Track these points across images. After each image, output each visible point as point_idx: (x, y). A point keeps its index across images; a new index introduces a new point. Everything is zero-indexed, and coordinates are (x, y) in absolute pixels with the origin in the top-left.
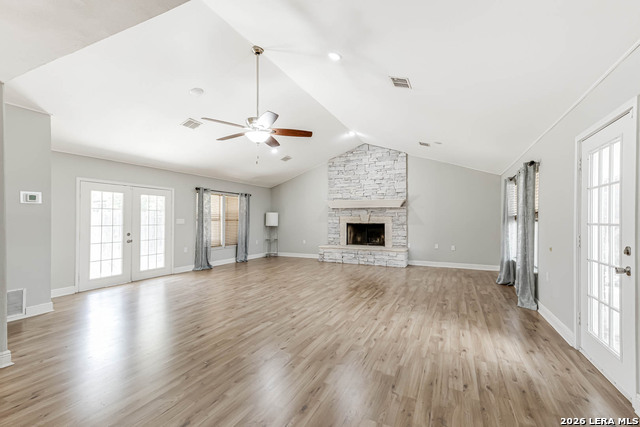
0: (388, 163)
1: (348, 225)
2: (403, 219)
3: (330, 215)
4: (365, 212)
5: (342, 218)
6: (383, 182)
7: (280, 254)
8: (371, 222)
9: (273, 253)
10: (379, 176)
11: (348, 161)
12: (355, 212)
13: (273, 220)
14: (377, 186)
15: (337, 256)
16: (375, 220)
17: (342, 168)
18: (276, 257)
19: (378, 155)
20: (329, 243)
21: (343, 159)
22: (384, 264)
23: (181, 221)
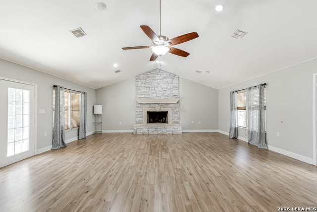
0: (170, 80)
1: (148, 112)
2: (177, 109)
3: (137, 107)
4: (158, 105)
5: (144, 108)
6: (167, 90)
7: (103, 131)
8: (161, 111)
9: (99, 130)
10: (165, 86)
11: (148, 77)
12: (152, 105)
13: (99, 109)
14: (164, 92)
15: (145, 130)
16: (163, 110)
17: (144, 81)
18: (101, 133)
19: (164, 75)
20: (137, 123)
21: (145, 76)
22: (171, 133)
23: (42, 111)
